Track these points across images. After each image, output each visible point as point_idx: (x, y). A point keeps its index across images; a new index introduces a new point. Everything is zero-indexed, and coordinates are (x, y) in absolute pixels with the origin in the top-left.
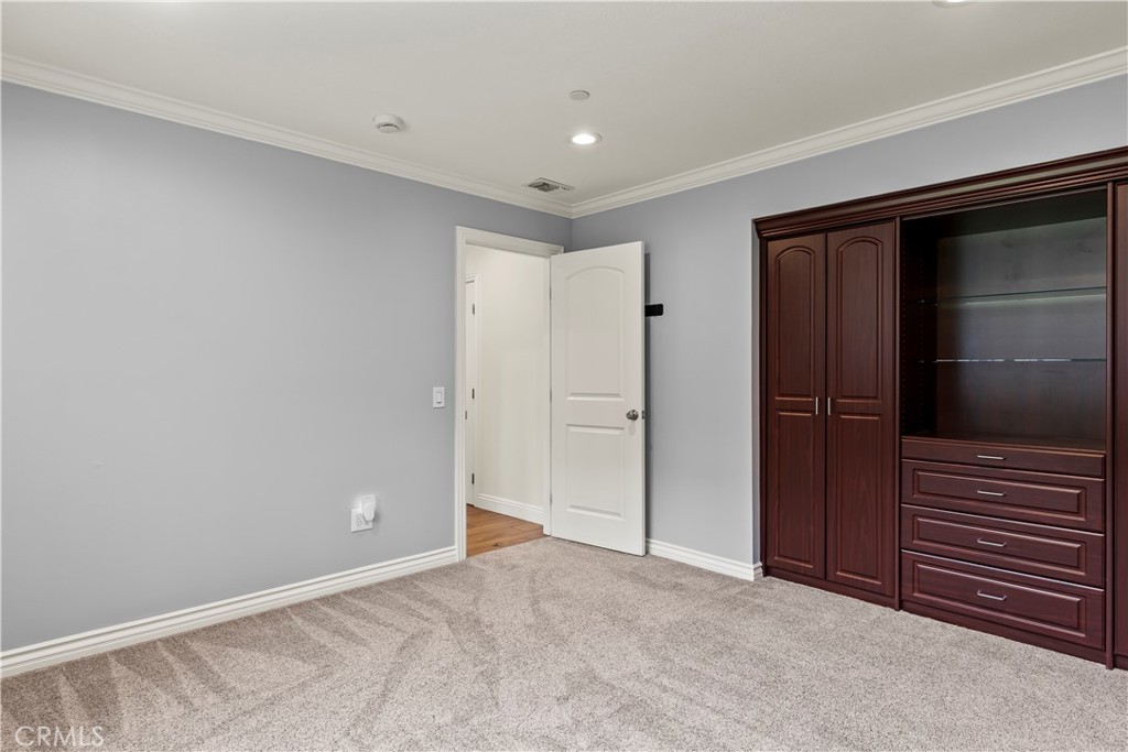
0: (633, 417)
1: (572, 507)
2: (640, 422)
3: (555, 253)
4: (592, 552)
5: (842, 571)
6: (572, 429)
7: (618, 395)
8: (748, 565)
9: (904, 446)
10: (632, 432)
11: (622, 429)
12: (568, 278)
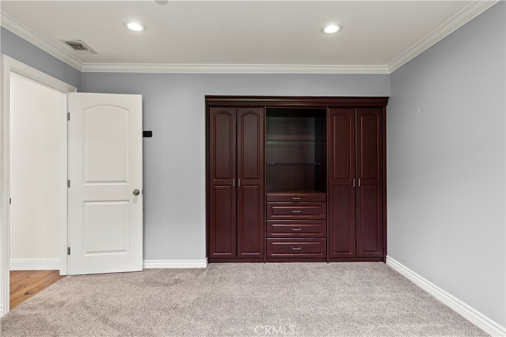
0: (136, 193)
1: (88, 253)
2: (140, 196)
3: (72, 91)
4: (109, 277)
5: (244, 252)
6: (88, 204)
7: (125, 181)
8: (203, 260)
9: (268, 197)
10: (135, 202)
11: (128, 201)
12: (85, 109)
